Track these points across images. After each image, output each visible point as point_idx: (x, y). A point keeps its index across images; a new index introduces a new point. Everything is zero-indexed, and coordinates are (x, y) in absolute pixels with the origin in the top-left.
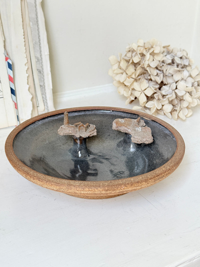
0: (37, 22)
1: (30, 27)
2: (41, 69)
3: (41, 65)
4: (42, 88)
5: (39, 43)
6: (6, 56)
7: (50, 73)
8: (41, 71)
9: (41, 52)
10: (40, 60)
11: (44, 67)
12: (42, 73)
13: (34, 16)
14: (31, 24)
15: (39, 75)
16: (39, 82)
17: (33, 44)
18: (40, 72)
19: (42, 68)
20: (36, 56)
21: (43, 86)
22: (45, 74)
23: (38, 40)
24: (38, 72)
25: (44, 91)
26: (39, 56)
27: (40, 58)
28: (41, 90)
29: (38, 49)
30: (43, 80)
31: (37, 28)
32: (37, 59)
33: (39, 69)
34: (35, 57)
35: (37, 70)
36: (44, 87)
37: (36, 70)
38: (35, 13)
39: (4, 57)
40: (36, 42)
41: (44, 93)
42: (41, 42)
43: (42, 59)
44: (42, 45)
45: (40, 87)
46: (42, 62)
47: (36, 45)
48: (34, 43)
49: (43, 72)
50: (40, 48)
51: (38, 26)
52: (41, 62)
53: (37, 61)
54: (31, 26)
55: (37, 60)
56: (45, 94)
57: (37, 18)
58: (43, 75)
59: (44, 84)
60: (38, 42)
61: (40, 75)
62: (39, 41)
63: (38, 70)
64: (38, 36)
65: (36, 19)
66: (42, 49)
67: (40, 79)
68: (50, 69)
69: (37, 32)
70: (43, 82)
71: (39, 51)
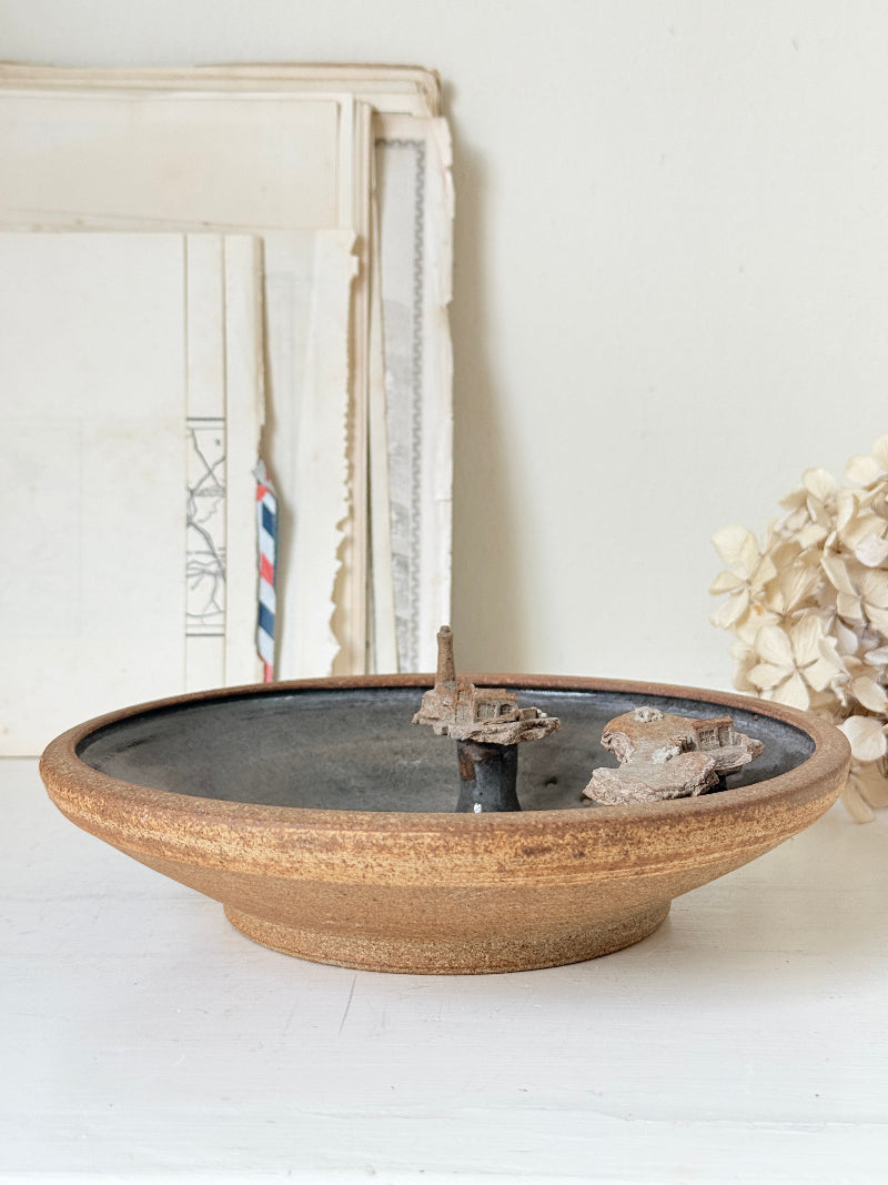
0: (417, 372)
1: (385, 390)
2: (410, 554)
3: (411, 539)
4: (402, 628)
5: (411, 455)
6: (259, 483)
7: (446, 574)
8: (410, 561)
9: (417, 486)
10: (411, 519)
11: (426, 547)
12: (411, 569)
13: (403, 350)
14: (389, 378)
15: (396, 575)
16: (395, 606)
17: (388, 455)
18: (405, 565)
19: (415, 550)
20: (394, 499)
21: (410, 625)
22: (425, 576)
23: (410, 441)
24: (395, 563)
25: (409, 644)
26: (406, 502)
27: (411, 512)
28: (397, 638)
29: (407, 472)
30: (411, 597)
31: (412, 396)
32: (398, 514)
33: (402, 552)
34: (391, 503)
35: (394, 555)
36: (415, 629)
37: (389, 558)
38: (412, 341)
39: (253, 486)
40: (400, 447)
41: (410, 654)
42: (425, 449)
43: (417, 514)
44: (425, 463)
45: (397, 626)
46: (417, 528)
47: (400, 459)
48: (392, 451)
49: (416, 565)
50: (417, 472)
51: (417, 388)
52: (412, 525)
53: (397, 522)
54: (388, 387)
55: (395, 517)
56: (415, 656)
57: (417, 359)
58: (415, 579)
59: (416, 614)
60: (411, 447)
61: (402, 576)
62: (417, 444)
63: (398, 555)
64: (411, 426)
65: (411, 365)
66: (424, 478)
67: (401, 592)
68: (449, 558)
69: (412, 412)
70: (410, 606)
71: (411, 483)
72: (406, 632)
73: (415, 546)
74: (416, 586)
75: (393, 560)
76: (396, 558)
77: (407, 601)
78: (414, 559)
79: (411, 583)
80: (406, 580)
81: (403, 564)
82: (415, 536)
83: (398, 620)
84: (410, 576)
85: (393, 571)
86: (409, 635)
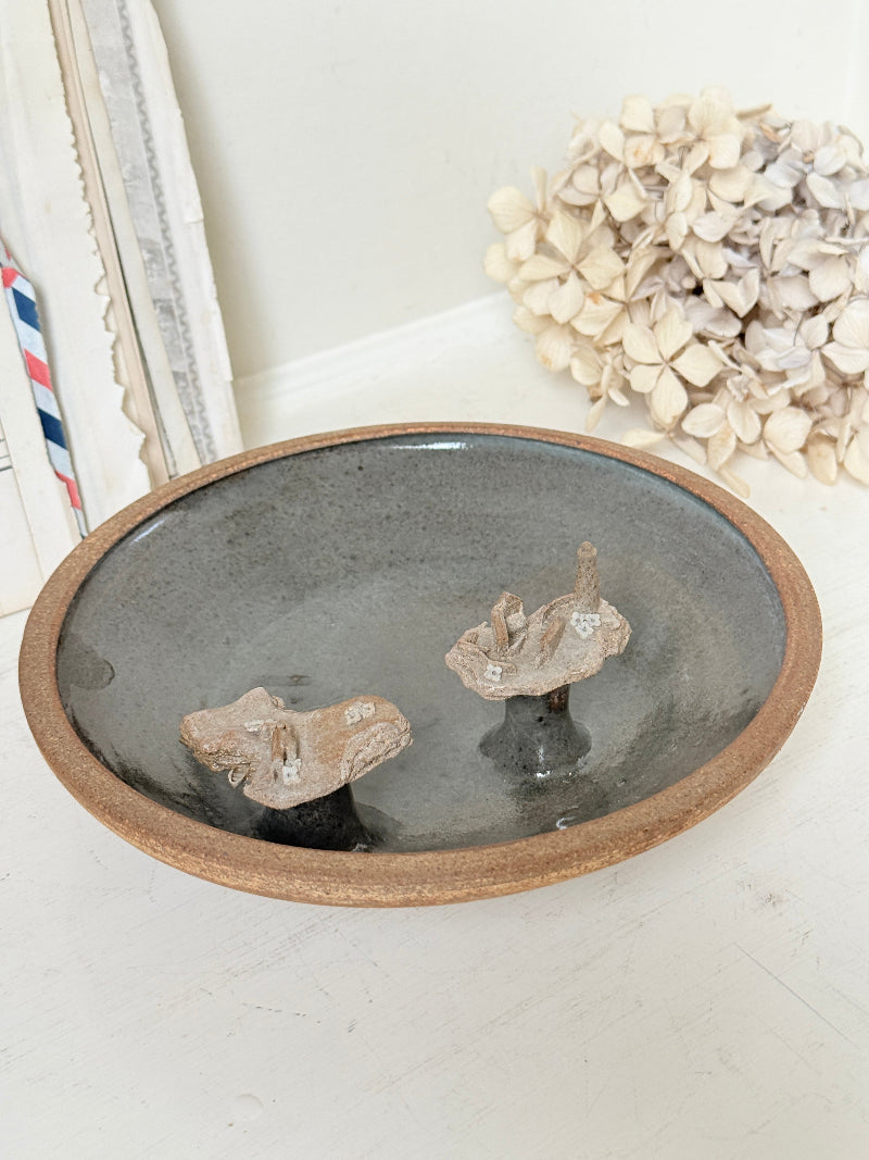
0: (133, 66)
1: (102, 97)
2: (172, 296)
3: (170, 278)
4: (182, 384)
5: (150, 174)
6: (2, 266)
7: (214, 307)
8: (174, 304)
9: (162, 213)
10: (164, 252)
11: (187, 285)
12: (177, 312)
13: (114, 40)
14: (104, 81)
15: (163, 325)
16: (170, 361)
17: (124, 180)
18: (169, 309)
19: (177, 290)
20: (140, 235)
21: (189, 377)
22: (193, 316)
23: (145, 156)
24: (158, 311)
25: (194, 401)
26: (158, 237)
27: (163, 245)
28: (180, 395)
29: (147, 197)
30: (184, 346)
31: (134, 99)
32: (150, 251)
33: (163, 296)
34: (139, 240)
35: (155, 302)
36: (195, 380)
37: (152, 306)
38: (120, 24)
40: (134, 167)
41: (197, 409)
42: (162, 163)
43: (170, 246)
44: (165, 180)
45: (177, 383)
46: (173, 264)
47: (138, 183)
48: (126, 177)
49: (181, 307)
50: (159, 195)
51: (137, 86)
52: (167, 261)
53: (152, 260)
54: (106, 94)
55: (147, 256)
56: (203, 410)
57: (130, 48)
58: (183, 323)
59: (192, 363)
60: (146, 165)
61: (169, 324)
62: (151, 160)
63: (159, 300)
64: (141, 137)
65: (124, 56)
66: (168, 198)
67: (172, 342)
68: (214, 289)
69: (138, 118)
70: (185, 355)
71: (156, 210)
72: (188, 385)
73: (175, 285)
74: (187, 331)
75: (155, 308)
76: (159, 304)
77: (181, 352)
78: (178, 300)
79: (181, 329)
80: (175, 328)
81: (167, 310)
82: (173, 273)
83: (176, 375)
84: (178, 320)
85: (159, 322)
86: (191, 389)
